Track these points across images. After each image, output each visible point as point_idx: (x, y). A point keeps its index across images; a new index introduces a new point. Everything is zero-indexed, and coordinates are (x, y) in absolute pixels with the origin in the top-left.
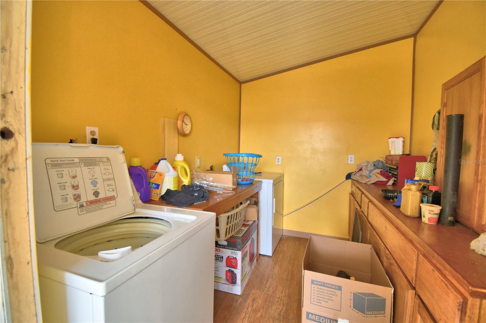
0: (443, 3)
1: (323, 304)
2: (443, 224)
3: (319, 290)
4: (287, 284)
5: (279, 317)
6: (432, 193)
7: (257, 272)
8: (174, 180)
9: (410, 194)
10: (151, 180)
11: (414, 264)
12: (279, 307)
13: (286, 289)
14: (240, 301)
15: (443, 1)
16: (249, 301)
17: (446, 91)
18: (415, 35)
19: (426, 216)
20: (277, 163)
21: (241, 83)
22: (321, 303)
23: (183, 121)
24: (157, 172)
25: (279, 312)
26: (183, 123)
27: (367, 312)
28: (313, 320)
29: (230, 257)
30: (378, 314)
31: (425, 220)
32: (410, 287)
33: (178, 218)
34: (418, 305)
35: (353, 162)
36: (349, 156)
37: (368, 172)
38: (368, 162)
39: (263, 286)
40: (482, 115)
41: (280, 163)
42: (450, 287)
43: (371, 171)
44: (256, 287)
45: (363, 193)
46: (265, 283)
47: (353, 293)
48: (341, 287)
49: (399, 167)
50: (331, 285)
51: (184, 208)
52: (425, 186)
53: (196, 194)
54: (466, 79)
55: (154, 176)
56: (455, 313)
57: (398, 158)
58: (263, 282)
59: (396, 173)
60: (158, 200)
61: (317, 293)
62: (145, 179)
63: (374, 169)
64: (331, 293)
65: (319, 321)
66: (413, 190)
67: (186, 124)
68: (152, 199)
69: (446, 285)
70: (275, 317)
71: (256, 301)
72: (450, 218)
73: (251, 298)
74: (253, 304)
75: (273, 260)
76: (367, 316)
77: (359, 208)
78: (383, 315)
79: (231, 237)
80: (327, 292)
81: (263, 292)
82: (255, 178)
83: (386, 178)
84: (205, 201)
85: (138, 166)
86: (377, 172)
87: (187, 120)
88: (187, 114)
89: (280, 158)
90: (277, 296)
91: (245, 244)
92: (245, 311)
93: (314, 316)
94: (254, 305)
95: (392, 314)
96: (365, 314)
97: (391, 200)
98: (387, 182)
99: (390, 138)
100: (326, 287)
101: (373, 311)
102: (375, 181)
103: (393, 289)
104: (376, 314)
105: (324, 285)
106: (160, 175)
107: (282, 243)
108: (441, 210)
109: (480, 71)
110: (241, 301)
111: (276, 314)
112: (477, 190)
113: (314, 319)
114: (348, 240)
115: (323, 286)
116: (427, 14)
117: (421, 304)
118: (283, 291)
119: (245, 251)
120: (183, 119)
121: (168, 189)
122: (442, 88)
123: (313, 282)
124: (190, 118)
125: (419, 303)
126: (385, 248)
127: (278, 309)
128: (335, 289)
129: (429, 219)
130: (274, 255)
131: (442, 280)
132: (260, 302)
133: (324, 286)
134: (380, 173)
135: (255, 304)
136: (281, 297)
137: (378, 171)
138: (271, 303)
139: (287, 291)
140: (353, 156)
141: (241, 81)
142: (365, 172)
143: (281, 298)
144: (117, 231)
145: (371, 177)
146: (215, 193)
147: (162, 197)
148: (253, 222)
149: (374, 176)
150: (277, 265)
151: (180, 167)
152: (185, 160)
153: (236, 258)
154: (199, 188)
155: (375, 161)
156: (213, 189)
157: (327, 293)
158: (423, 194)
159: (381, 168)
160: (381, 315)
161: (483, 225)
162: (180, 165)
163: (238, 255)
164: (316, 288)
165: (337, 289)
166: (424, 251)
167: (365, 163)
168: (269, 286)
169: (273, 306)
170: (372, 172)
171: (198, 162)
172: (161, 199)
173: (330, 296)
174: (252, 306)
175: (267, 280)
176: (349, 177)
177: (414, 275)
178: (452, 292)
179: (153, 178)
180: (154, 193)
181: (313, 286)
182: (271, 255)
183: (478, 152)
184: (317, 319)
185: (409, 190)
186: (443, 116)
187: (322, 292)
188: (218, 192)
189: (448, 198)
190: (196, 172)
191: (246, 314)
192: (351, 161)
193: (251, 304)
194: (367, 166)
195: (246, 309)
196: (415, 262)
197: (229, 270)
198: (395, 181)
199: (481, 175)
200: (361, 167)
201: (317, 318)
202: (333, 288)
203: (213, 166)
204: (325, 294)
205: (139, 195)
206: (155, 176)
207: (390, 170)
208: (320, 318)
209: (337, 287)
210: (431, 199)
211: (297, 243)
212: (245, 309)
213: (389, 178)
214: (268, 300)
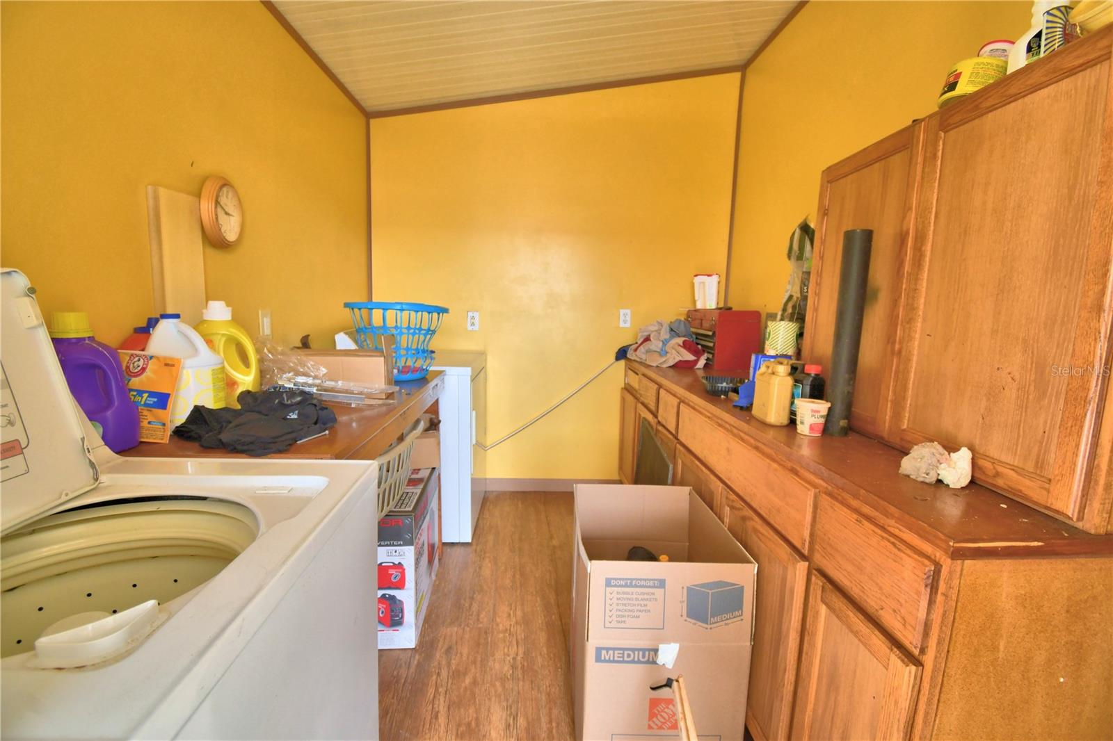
0: (807, 5)
1: (631, 622)
2: (831, 435)
3: (622, 596)
4: (517, 597)
5: (513, 672)
6: (811, 379)
7: (443, 585)
8: (214, 379)
9: (777, 382)
10: (130, 383)
11: (808, 512)
12: (508, 650)
13: (516, 609)
14: (416, 662)
15: (808, 2)
16: (439, 655)
17: (829, 185)
18: (743, 68)
19: (805, 422)
20: (470, 328)
21: (369, 115)
22: (624, 622)
23: (217, 203)
24: (151, 357)
25: (511, 661)
26: (219, 210)
27: (712, 619)
28: (609, 661)
29: (383, 564)
30: (730, 618)
31: (803, 429)
32: (797, 557)
33: (265, 488)
34: (821, 588)
35: (628, 325)
36: (622, 312)
37: (660, 344)
38: (661, 324)
39: (464, 615)
40: (907, 233)
41: (476, 328)
42: (903, 548)
43: (665, 343)
44: (449, 620)
45: (660, 386)
46: (467, 605)
47: (688, 587)
48: (665, 580)
49: (717, 333)
50: (645, 580)
51: (269, 456)
52: (795, 366)
53: (294, 416)
54: (877, 162)
55: (143, 369)
56: (918, 593)
57: (715, 317)
58: (464, 605)
59: (711, 345)
60: (166, 440)
61: (618, 605)
62: (116, 378)
63: (672, 337)
64: (646, 597)
65: (621, 659)
66: (782, 374)
67: (227, 213)
68: (143, 440)
69: (893, 544)
70: (505, 675)
71: (455, 650)
72: (843, 423)
73: (442, 648)
74: (451, 660)
75: (476, 551)
76: (713, 626)
77: (650, 417)
78: (739, 618)
79: (387, 515)
80: (638, 596)
81: (468, 626)
82: (429, 365)
83: (692, 354)
84: (327, 432)
85: (84, 339)
86: (677, 343)
87: (228, 200)
88: (228, 181)
89: (476, 315)
90: (501, 627)
91: (421, 526)
92: (434, 682)
93: (611, 652)
94: (453, 662)
95: (754, 612)
96: (707, 624)
97: (722, 396)
98: (696, 362)
99: (696, 276)
100: (636, 586)
101: (722, 614)
102: (676, 360)
103: (757, 565)
104: (727, 619)
105: (631, 583)
106: (167, 365)
107: (489, 510)
108: (830, 409)
109: (908, 148)
110: (419, 660)
111: (506, 668)
112: (891, 369)
113: (612, 659)
114: (621, 482)
115: (628, 587)
116: (772, 26)
117: (829, 586)
118: (512, 613)
119: (421, 542)
120: (217, 197)
121: (196, 407)
122: (822, 178)
123: (608, 583)
124: (236, 193)
125: (824, 583)
126: (726, 490)
127: (509, 656)
128: (654, 587)
129: (812, 428)
130: (474, 540)
131: (883, 537)
132: (465, 651)
133: (631, 586)
134: (682, 344)
135: (455, 659)
136: (508, 628)
137: (680, 340)
138: (491, 647)
139: (519, 613)
140: (628, 311)
141: (369, 109)
142: (655, 345)
143: (510, 630)
144: (45, 551)
145: (667, 353)
146: (346, 408)
147: (181, 433)
148: (430, 470)
149: (673, 351)
150: (487, 560)
151: (224, 339)
152: (237, 320)
153: (400, 563)
154: (299, 399)
155: (673, 321)
156: (334, 396)
157: (637, 599)
158: (796, 381)
159: (683, 334)
160: (735, 620)
161: (904, 430)
162: (223, 335)
163: (406, 556)
164: (615, 595)
165: (657, 587)
166: (827, 488)
167: (655, 326)
168: (479, 610)
169: (495, 651)
170: (668, 344)
171: (266, 326)
172: (176, 439)
173: (642, 602)
174: (449, 664)
175: (472, 598)
176: (622, 354)
177: (807, 534)
178: (909, 556)
179: (137, 375)
180: (149, 423)
181: (609, 589)
182: (470, 541)
183: (896, 300)
184: (618, 657)
185: (773, 373)
186: (822, 234)
187: (628, 599)
188: (353, 406)
189: (839, 387)
190: (272, 354)
191: (437, 690)
192: (625, 322)
193: (444, 662)
194: (658, 331)
195: (434, 677)
196: (809, 510)
197: (384, 595)
198: (708, 359)
199: (901, 343)
200: (647, 334)
201: (618, 653)
202: (650, 587)
203: (310, 338)
204: (634, 602)
205: (101, 430)
206: (148, 370)
207: (696, 338)
208: (623, 654)
209: (656, 582)
210: (808, 389)
211: (520, 505)
212: (432, 676)
213: (698, 354)
214: (482, 641)
